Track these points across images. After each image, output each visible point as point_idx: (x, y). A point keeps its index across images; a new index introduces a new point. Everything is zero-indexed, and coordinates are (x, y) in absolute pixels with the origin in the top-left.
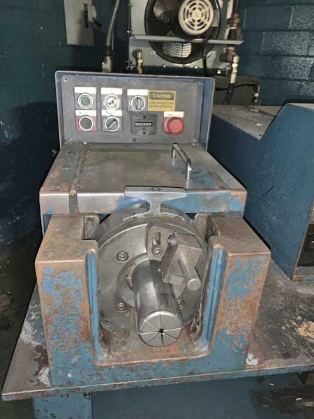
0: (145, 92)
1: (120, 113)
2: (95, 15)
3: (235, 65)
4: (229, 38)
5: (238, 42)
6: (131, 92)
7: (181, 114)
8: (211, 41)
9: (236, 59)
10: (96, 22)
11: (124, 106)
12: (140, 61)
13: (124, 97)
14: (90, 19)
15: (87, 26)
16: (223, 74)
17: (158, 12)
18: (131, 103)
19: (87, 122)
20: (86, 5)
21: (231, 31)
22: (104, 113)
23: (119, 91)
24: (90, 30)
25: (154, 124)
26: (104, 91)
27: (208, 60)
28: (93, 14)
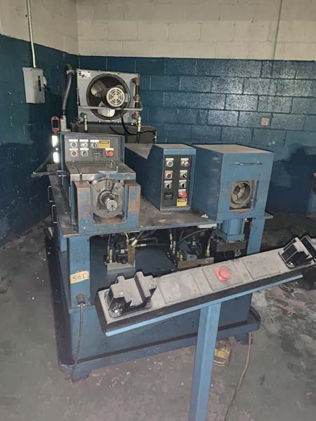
0: (98, 141)
1: (88, 149)
2: (45, 82)
3: (139, 122)
4: (136, 107)
5: (141, 110)
6: (91, 141)
7: (112, 149)
8: (125, 109)
9: (140, 118)
10: (46, 87)
11: (89, 146)
12: (86, 120)
13: (89, 143)
14: (42, 86)
15: (40, 90)
16: (135, 125)
17: (94, 92)
18: (92, 145)
19: (74, 153)
20: (39, 77)
21: (136, 103)
22: (81, 149)
23: (87, 141)
24: (43, 92)
25: (102, 153)
26: (81, 141)
27: (124, 118)
28: (44, 82)
